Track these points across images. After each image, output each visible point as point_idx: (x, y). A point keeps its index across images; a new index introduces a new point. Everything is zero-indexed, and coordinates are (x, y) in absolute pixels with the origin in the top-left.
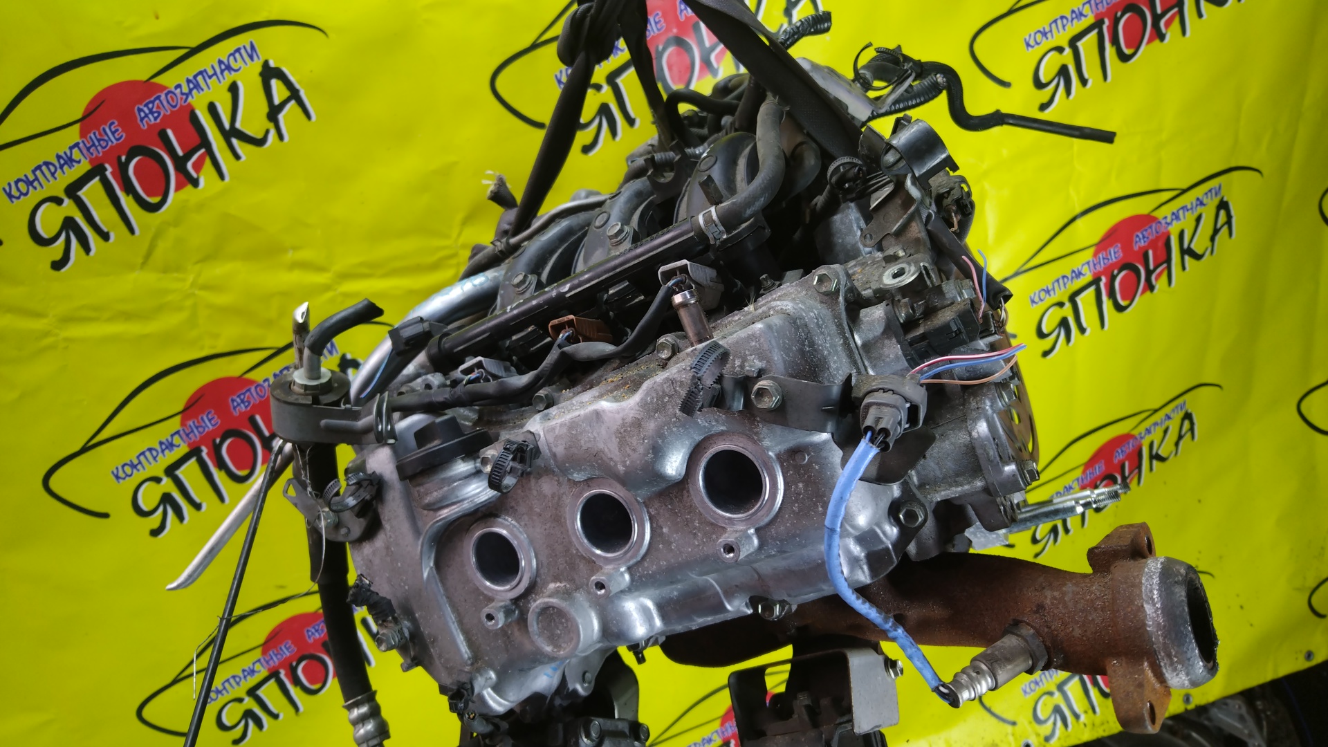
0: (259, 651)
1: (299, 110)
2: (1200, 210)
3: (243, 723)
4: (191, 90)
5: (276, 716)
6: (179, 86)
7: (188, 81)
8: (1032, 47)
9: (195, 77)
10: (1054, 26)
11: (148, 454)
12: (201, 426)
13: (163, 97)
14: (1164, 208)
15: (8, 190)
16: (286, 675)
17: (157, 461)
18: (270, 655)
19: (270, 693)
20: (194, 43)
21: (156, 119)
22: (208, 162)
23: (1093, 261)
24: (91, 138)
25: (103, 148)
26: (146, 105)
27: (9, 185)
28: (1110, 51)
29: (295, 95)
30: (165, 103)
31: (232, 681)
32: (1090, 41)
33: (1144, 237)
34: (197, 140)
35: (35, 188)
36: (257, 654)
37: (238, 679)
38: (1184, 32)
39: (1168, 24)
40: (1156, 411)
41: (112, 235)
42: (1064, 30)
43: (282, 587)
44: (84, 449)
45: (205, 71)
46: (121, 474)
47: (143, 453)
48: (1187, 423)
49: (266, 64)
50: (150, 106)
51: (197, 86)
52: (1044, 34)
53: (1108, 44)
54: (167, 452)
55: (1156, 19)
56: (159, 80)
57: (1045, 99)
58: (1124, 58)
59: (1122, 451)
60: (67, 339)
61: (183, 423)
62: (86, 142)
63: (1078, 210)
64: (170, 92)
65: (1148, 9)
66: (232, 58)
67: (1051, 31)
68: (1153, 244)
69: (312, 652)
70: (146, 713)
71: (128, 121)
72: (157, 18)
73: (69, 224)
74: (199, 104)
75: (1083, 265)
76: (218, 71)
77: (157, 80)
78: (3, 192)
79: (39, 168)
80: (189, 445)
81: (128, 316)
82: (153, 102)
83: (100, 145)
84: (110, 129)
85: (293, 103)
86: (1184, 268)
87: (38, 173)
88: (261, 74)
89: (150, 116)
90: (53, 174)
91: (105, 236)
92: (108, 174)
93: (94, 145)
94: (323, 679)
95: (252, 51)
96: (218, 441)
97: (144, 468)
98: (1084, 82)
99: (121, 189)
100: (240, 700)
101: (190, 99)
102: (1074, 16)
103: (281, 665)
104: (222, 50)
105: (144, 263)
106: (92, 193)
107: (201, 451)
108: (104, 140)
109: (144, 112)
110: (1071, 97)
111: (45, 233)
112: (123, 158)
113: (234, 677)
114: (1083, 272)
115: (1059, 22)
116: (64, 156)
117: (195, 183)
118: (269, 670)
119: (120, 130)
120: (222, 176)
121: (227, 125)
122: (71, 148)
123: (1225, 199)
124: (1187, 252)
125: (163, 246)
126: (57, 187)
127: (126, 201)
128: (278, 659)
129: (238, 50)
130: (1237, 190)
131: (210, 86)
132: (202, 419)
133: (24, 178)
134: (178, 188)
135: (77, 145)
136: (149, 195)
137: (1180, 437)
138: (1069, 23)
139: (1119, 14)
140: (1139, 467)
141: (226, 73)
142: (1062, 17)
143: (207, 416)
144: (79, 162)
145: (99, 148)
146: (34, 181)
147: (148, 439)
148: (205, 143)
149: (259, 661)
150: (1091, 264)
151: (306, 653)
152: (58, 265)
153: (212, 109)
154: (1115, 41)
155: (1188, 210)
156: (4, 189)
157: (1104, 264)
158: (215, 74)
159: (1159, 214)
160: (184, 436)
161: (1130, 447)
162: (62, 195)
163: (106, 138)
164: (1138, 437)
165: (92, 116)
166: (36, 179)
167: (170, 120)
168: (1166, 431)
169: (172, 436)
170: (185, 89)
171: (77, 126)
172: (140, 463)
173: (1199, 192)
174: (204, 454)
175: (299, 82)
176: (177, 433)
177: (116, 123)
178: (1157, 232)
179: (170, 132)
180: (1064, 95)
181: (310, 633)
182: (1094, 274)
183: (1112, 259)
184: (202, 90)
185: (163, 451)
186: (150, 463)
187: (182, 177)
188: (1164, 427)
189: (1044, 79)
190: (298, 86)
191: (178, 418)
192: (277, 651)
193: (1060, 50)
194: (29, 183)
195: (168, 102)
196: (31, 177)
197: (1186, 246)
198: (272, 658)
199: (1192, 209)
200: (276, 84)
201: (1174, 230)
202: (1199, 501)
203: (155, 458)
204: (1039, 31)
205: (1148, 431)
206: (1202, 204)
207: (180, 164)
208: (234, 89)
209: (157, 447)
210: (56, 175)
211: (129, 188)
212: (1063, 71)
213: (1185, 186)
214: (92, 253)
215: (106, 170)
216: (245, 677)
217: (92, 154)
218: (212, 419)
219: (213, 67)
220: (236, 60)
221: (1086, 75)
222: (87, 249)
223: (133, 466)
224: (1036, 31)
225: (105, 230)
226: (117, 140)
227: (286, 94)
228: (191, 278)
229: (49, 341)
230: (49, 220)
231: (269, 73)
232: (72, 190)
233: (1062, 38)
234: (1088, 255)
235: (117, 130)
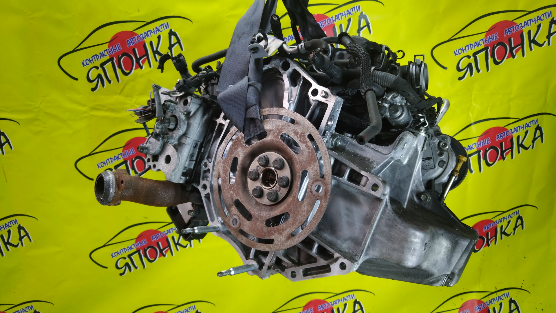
0: (135, 240)
1: (179, 47)
2: (527, 128)
3: (124, 267)
4: (145, 36)
5: (136, 268)
6: (142, 34)
7: (145, 33)
8: (457, 55)
9: (147, 32)
10: (467, 47)
11: (110, 160)
12: (129, 153)
13: (136, 37)
14: (510, 125)
15: (83, 63)
16: (142, 252)
17: (112, 163)
18: (138, 243)
19: (135, 257)
20: (149, 21)
21: (132, 44)
22: (147, 61)
23: (478, 143)
24: (111, 48)
25: (114, 52)
26: (130, 40)
27: (84, 61)
28: (490, 60)
29: (179, 42)
30: (136, 39)
31: (123, 250)
32: (482, 55)
33: (501, 136)
34: (145, 53)
35: (91, 63)
36: (133, 242)
37: (125, 250)
38: (523, 55)
39: (516, 52)
40: (504, 212)
41: (112, 82)
42: (471, 50)
43: (146, 218)
44: (90, 155)
45: (151, 30)
46: (100, 166)
47: (108, 159)
48: (519, 221)
49: (171, 30)
50: (132, 40)
51: (148, 35)
52: (463, 50)
53: (489, 57)
54: (116, 160)
55: (512, 49)
56: (136, 32)
57: (461, 76)
58: (496, 63)
59: (487, 227)
60: (92, 116)
61: (123, 151)
62: (109, 49)
63: (472, 122)
64: (139, 36)
65: (508, 46)
66: (160, 27)
67: (466, 49)
68: (505, 140)
69: (153, 245)
70: (93, 256)
71: (124, 44)
72: (139, 11)
73: (99, 76)
74: (147, 41)
75: (473, 144)
76: (155, 31)
77: (135, 32)
78: (82, 63)
79: (94, 56)
80: (124, 159)
81: (112, 110)
82: (133, 39)
83: (114, 51)
84: (118, 46)
85: (178, 44)
86: (519, 152)
87: (93, 58)
88: (169, 33)
89: (131, 43)
90: (97, 59)
91: (110, 82)
92: (114, 61)
93: (112, 51)
94: (155, 257)
95: (167, 25)
96: (134, 159)
97: (108, 165)
98: (478, 71)
99: (117, 66)
100: (125, 258)
101: (144, 39)
102: (476, 44)
103: (142, 248)
104: (158, 24)
105: (120, 93)
106: (108, 67)
107: (127, 162)
108: (115, 49)
109: (129, 42)
110: (472, 76)
111: (92, 78)
112: (120, 56)
113: (124, 249)
114: (473, 147)
115: (469, 46)
116: (102, 53)
117: (141, 67)
118: (137, 249)
119: (121, 47)
120: (150, 66)
121: (155, 49)
122: (104, 51)
123: (540, 126)
124: (520, 145)
125: (128, 88)
126: (98, 63)
127: (118, 71)
128: (141, 245)
129: (163, 25)
130: (545, 122)
131: (152, 36)
132: (130, 150)
133: (89, 59)
134: (136, 69)
135: (106, 50)
136: (126, 70)
137: (516, 227)
138: (474, 47)
139: (495, 45)
140: (496, 236)
141: (158, 32)
142: (471, 45)
143: (132, 150)
144: (106, 56)
145: (113, 52)
146: (91, 60)
147: (111, 155)
148: (147, 55)
149: (134, 244)
150: (477, 144)
151: (151, 245)
152: (93, 90)
153: (151, 43)
154: (493, 56)
155: (521, 128)
156: (82, 62)
157: (483, 145)
158: (154, 32)
159: (509, 128)
160: (123, 156)
161: (491, 226)
162: (99, 66)
163: (116, 49)
164: (496, 222)
165: (112, 42)
166: (92, 60)
167: (136, 46)
168: (509, 222)
169: (119, 155)
170: (144, 36)
171: (108, 44)
172: (107, 163)
173: (528, 121)
174: (128, 163)
175: (181, 37)
176: (121, 154)
177: (120, 44)
178: (507, 135)
179: (136, 49)
180: (470, 75)
181: (153, 238)
182: (478, 149)
183: (486, 144)
184: (149, 36)
185: (115, 160)
186: (110, 163)
187: (138, 65)
188: (508, 220)
189: (461, 68)
190: (180, 39)
191: (122, 149)
192: (141, 242)
193: (469, 57)
194: (90, 61)
195: (137, 39)
196: (91, 59)
197: (520, 143)
198: (139, 245)
199: (523, 127)
200: (173, 37)
201: (515, 135)
202: (525, 257)
203: (112, 162)
204: (460, 49)
205: (500, 221)
206: (528, 126)
207: (138, 60)
208: (159, 37)
209: (113, 158)
210: (98, 59)
211: (120, 67)
212: (470, 65)
213: (521, 118)
214: (104, 87)
215: (114, 59)
216: (128, 250)
217: (110, 54)
218: (133, 151)
219: (154, 29)
220: (161, 28)
221: (480, 69)
222: (103, 85)
223: (104, 163)
224: (459, 49)
225: (110, 79)
226: (119, 50)
227: (176, 41)
228: (134, 100)
229: (86, 115)
230: (93, 74)
231: (172, 33)
232: (102, 65)
233: (470, 53)
234: (475, 140)
235: (119, 47)
